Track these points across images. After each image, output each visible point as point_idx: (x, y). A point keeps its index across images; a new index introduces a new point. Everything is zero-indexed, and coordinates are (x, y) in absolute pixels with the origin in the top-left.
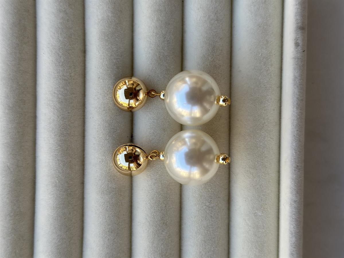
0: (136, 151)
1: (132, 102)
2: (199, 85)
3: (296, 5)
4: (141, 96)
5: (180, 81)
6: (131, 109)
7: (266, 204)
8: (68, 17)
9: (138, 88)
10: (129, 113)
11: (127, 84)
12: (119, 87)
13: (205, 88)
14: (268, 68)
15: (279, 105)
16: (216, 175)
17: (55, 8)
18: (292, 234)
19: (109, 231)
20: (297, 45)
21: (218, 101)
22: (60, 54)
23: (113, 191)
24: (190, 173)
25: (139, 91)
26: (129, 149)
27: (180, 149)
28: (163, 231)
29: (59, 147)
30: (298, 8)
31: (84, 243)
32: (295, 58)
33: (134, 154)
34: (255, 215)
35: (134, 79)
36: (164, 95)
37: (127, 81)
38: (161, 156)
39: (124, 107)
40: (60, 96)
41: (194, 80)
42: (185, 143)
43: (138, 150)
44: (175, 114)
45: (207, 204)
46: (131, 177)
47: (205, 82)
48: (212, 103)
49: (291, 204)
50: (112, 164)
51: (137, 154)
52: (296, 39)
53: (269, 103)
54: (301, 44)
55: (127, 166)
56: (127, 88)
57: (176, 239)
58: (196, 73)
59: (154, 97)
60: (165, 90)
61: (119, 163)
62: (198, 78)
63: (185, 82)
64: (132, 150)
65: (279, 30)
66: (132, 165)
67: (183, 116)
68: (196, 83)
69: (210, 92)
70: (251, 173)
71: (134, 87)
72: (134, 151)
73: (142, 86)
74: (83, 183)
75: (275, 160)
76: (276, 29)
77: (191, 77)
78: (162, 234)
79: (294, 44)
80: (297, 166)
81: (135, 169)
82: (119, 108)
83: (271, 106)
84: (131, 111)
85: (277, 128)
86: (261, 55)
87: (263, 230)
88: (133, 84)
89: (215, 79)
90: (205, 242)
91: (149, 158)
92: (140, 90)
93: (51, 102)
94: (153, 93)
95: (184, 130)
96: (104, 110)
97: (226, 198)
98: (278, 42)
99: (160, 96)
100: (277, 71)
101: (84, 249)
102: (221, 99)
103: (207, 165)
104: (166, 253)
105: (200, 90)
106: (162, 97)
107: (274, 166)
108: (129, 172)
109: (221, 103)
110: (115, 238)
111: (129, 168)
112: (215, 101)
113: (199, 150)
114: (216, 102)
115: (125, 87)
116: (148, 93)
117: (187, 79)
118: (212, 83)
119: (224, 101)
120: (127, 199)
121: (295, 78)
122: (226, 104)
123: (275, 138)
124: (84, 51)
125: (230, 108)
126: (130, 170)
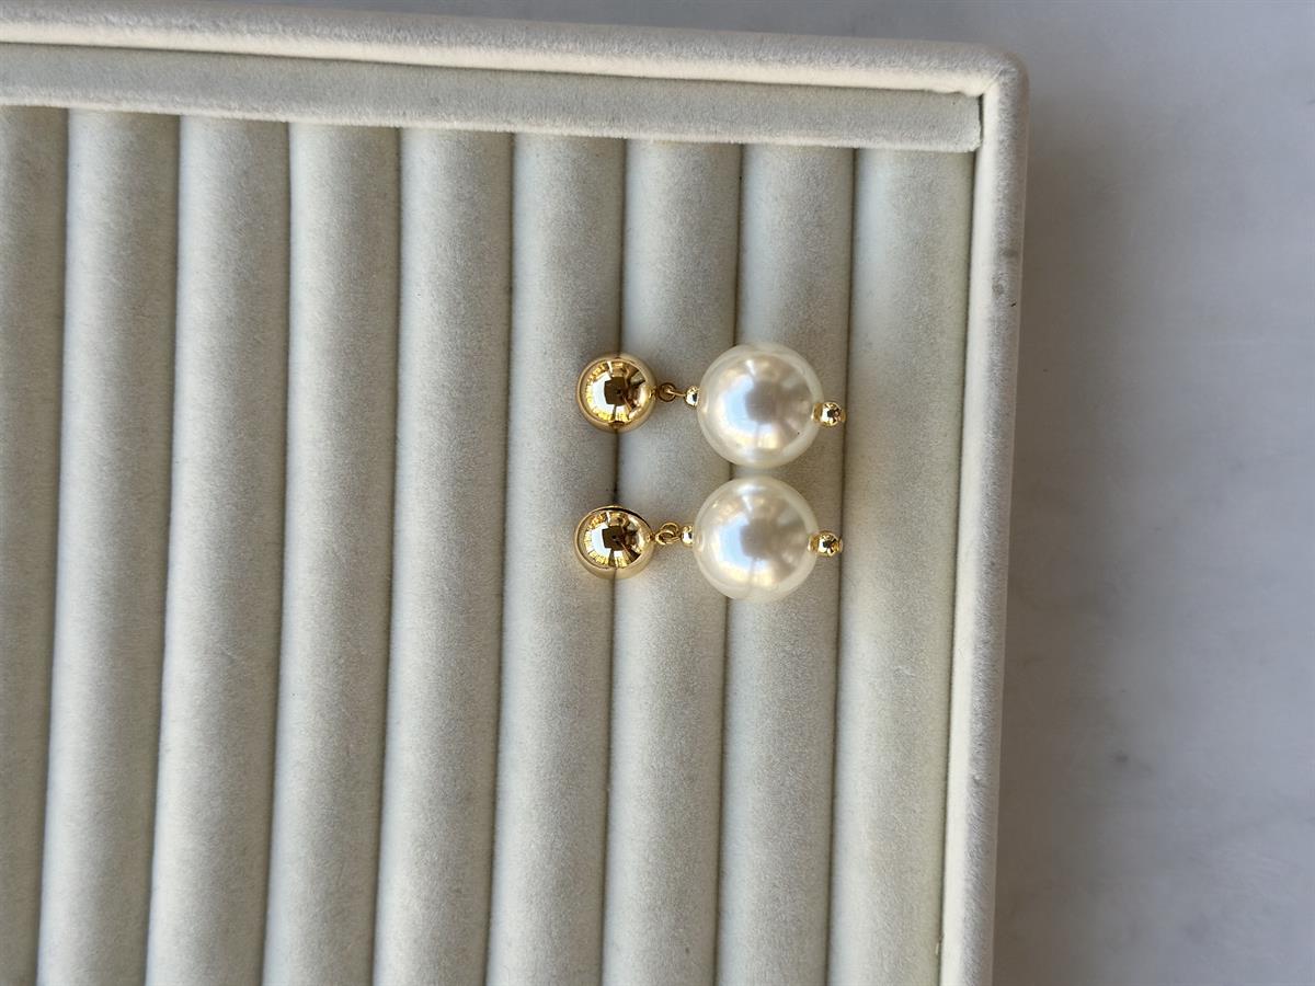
0: (629, 523)
1: (622, 411)
2: (774, 379)
3: (999, 200)
4: (643, 397)
5: (733, 368)
6: (616, 427)
7: (922, 651)
8: (477, 214)
9: (635, 380)
10: (611, 437)
11: (611, 369)
12: (592, 377)
13: (788, 385)
14: (934, 338)
15: (957, 423)
16: (810, 580)
17: (449, 190)
18: (976, 715)
19: (561, 705)
20: (997, 290)
21: (818, 414)
22: (458, 296)
23: (573, 614)
24: (751, 574)
25: (637, 385)
26: (613, 517)
27: (730, 521)
28: (685, 707)
29: (452, 511)
30: (1002, 208)
31: (503, 731)
32: (992, 320)
33: (625, 528)
34: (897, 674)
35: (625, 358)
36: (695, 397)
37: (609, 363)
38: (686, 535)
39: (601, 420)
40: (455, 394)
41: (765, 365)
42: (742, 507)
43: (632, 519)
44: (720, 442)
45: (788, 648)
46: (613, 581)
47: (788, 371)
48: (803, 418)
49: (976, 649)
50: (571, 552)
51: (630, 528)
52: (996, 278)
53: (934, 420)
54: (1006, 290)
55: (608, 556)
56: (609, 379)
57: (715, 728)
58: (768, 349)
59: (671, 399)
60: (698, 385)
61: (589, 549)
62: (776, 362)
63: (745, 370)
64: (620, 520)
65: (962, 253)
66: (619, 554)
67: (738, 445)
68: (769, 372)
69: (801, 392)
70: (889, 580)
71: (626, 376)
72: (625, 521)
73: (644, 374)
74: (501, 595)
75: (946, 550)
76: (954, 250)
77: (759, 359)
78: (682, 713)
79: (991, 290)
80: (993, 564)
81: (624, 564)
82: (590, 423)
83: (938, 426)
84: (616, 432)
85: (952, 478)
86: (919, 310)
87: (915, 710)
88: (624, 370)
89: (811, 362)
90: (781, 734)
91: (657, 539)
92: (640, 383)
93: (435, 407)
94: (669, 392)
95: (739, 478)
96: (555, 428)
97: (832, 636)
98: (959, 277)
99: (685, 398)
100: (955, 346)
101: (502, 746)
102: (825, 411)
103: (789, 558)
104: (692, 756)
105: (778, 387)
106: (690, 400)
107: (943, 565)
108: (611, 569)
109: (825, 418)
110: (575, 722)
111: (611, 559)
112: (811, 413)
113: (773, 523)
114: (812, 417)
115: (606, 377)
116: (659, 392)
117: (750, 363)
118: (804, 371)
119: (830, 414)
120: (603, 634)
121: (993, 365)
122: (834, 421)
123: (948, 499)
124: (510, 290)
125: (845, 430)
126: (614, 566)
